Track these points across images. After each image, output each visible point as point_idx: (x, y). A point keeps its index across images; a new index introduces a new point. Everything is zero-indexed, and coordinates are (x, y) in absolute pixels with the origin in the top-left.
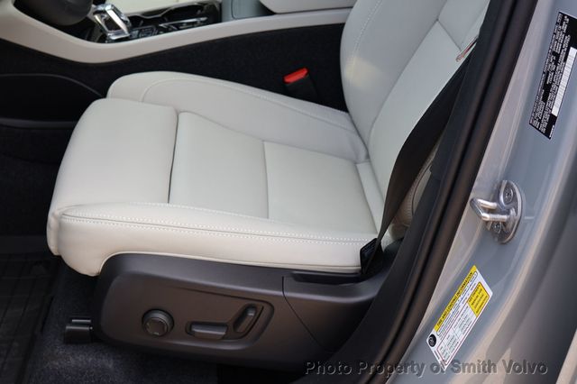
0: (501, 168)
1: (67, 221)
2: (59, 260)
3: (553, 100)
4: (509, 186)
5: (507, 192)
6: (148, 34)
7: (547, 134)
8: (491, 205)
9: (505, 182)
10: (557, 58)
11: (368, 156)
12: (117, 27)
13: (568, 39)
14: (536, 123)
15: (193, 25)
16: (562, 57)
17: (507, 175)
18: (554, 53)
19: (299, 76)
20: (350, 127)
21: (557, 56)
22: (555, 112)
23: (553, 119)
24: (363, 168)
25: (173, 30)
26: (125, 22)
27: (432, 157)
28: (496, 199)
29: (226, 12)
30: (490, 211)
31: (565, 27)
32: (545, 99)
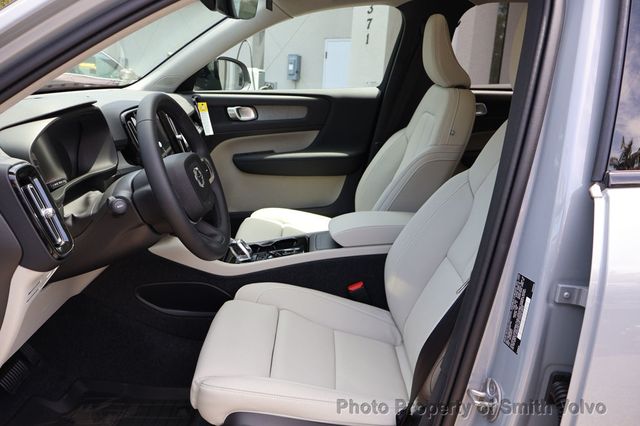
0: (487, 370)
1: (203, 388)
2: (197, 411)
3: (518, 329)
4: (492, 383)
5: (491, 387)
6: (262, 258)
7: (515, 350)
8: (482, 394)
9: (490, 379)
10: (519, 302)
11: (403, 342)
12: (243, 253)
13: (524, 291)
14: (508, 342)
15: (291, 253)
16: (522, 302)
17: (490, 375)
18: (516, 299)
19: (358, 286)
20: (391, 322)
21: (519, 301)
22: (519, 337)
23: (518, 342)
24: (399, 350)
25: (278, 256)
26: (248, 250)
27: (443, 354)
28: (484, 390)
29: (312, 245)
30: (481, 399)
31: (522, 284)
32: (513, 328)
